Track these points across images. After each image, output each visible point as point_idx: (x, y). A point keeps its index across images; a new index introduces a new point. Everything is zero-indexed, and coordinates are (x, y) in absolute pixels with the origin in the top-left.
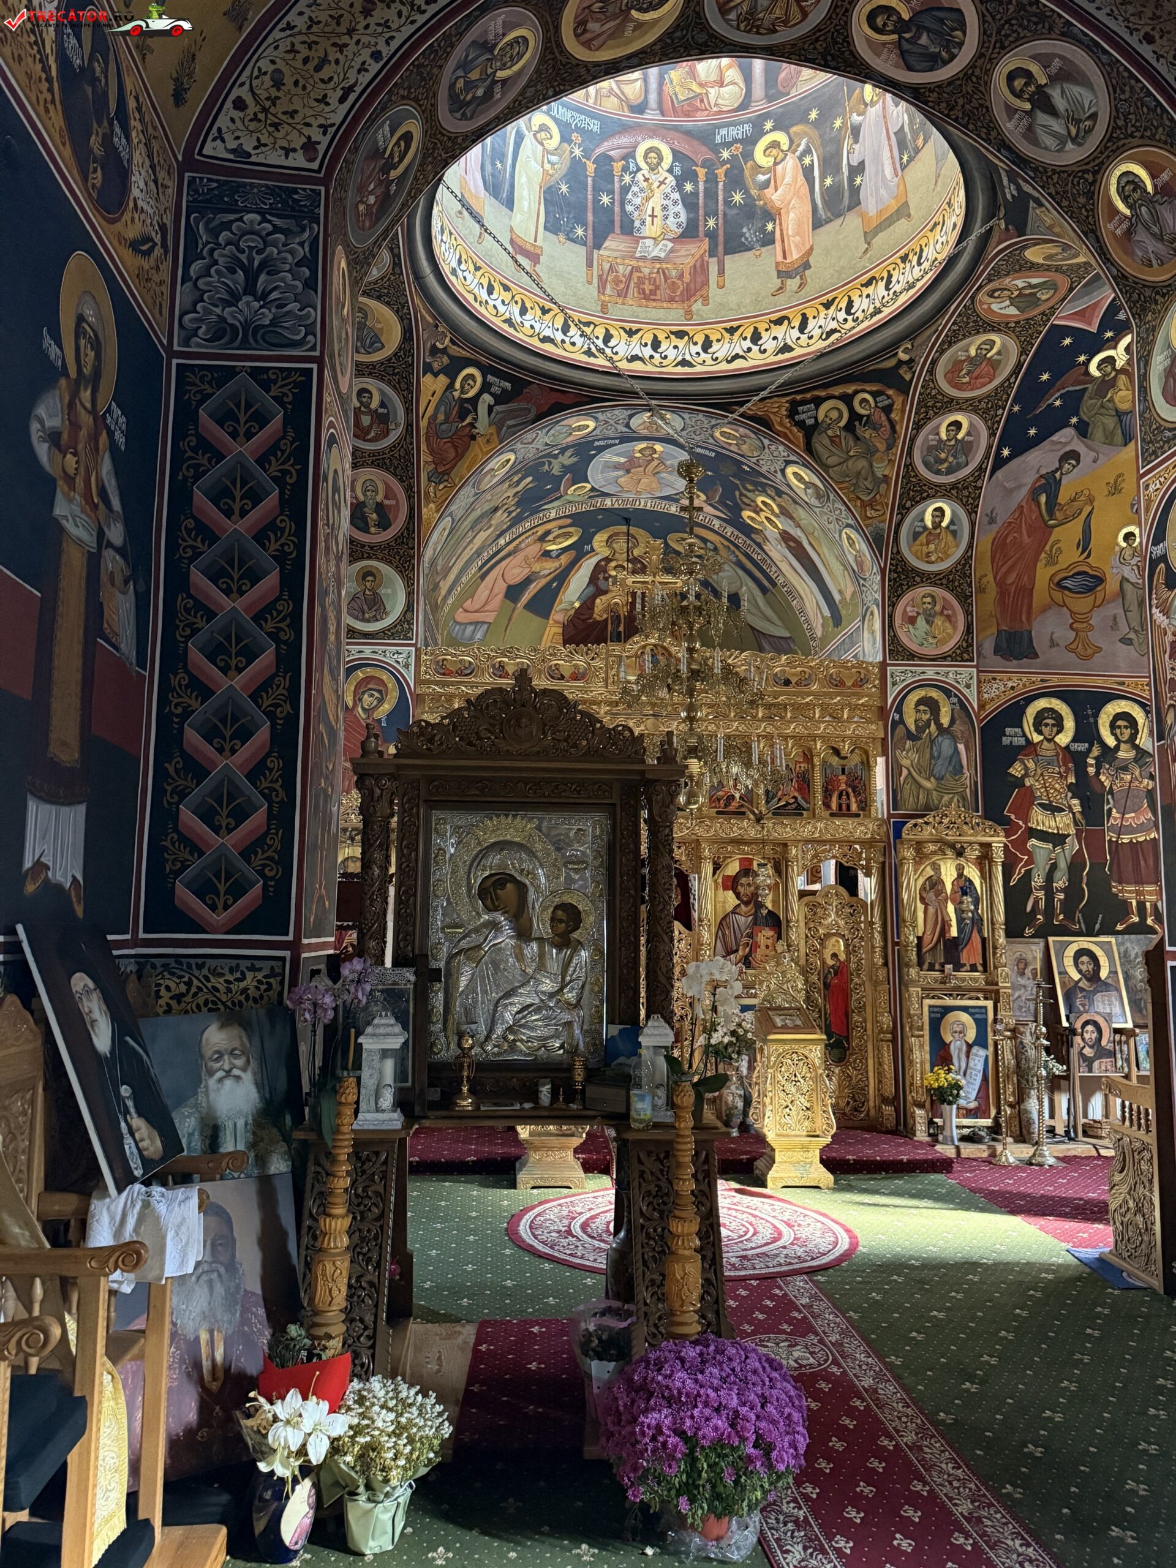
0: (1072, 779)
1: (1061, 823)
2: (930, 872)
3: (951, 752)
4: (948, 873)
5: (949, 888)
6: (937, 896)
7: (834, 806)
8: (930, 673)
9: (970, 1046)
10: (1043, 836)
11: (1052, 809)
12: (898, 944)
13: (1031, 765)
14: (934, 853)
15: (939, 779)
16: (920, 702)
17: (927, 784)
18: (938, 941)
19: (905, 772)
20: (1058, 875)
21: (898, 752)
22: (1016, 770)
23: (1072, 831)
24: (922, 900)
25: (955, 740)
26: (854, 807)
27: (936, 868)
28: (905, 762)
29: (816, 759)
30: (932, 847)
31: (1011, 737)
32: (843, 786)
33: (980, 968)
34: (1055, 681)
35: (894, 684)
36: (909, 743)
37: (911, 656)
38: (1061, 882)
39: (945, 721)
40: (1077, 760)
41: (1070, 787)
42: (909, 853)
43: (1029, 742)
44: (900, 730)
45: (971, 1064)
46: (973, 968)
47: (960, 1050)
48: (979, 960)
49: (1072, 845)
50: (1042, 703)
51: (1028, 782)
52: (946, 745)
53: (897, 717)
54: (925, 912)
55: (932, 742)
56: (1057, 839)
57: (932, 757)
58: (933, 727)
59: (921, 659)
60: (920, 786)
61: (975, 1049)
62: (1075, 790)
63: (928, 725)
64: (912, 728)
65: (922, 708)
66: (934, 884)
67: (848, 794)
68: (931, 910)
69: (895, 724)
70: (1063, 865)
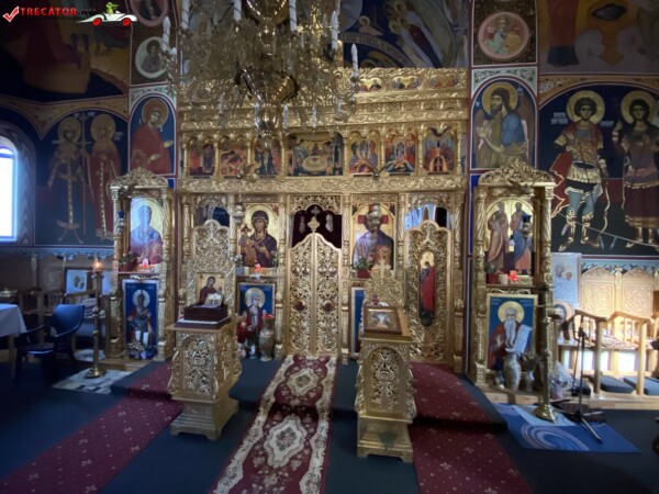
0: (601, 146)
1: (591, 176)
2: (497, 208)
3: (516, 126)
4: (510, 209)
5: (509, 220)
6: (501, 224)
7: (431, 168)
8: (503, 72)
9: (518, 325)
10: (577, 185)
11: (585, 167)
12: (471, 256)
13: (571, 137)
14: (500, 196)
15: (506, 145)
16: (495, 93)
17: (498, 149)
18: (500, 255)
19: (482, 142)
20: (586, 211)
21: (477, 129)
22: (560, 141)
23: (599, 181)
24: (490, 227)
25: (520, 118)
26: (445, 169)
27: (501, 206)
28: (482, 135)
29: (420, 138)
30: (499, 192)
31: (558, 118)
32: (438, 155)
33: (529, 272)
34: (592, 79)
35: (476, 81)
36: (485, 122)
37: (490, 61)
38: (588, 216)
39: (513, 105)
40: (606, 133)
41: (599, 152)
42: (483, 195)
43: (571, 122)
44: (480, 113)
45: (519, 336)
46: (524, 273)
47: (511, 326)
48: (529, 267)
49: (599, 191)
50: (581, 95)
51: (568, 149)
52: (512, 121)
53: (478, 104)
54: (492, 235)
55: (503, 120)
56: (588, 187)
57: (502, 130)
58: (504, 109)
59: (497, 62)
60: (492, 151)
61: (523, 327)
62: (602, 154)
63: (500, 107)
64: (489, 112)
65: (496, 97)
66: (500, 216)
67: (441, 160)
68: (496, 234)
69: (476, 109)
70: (590, 204)
